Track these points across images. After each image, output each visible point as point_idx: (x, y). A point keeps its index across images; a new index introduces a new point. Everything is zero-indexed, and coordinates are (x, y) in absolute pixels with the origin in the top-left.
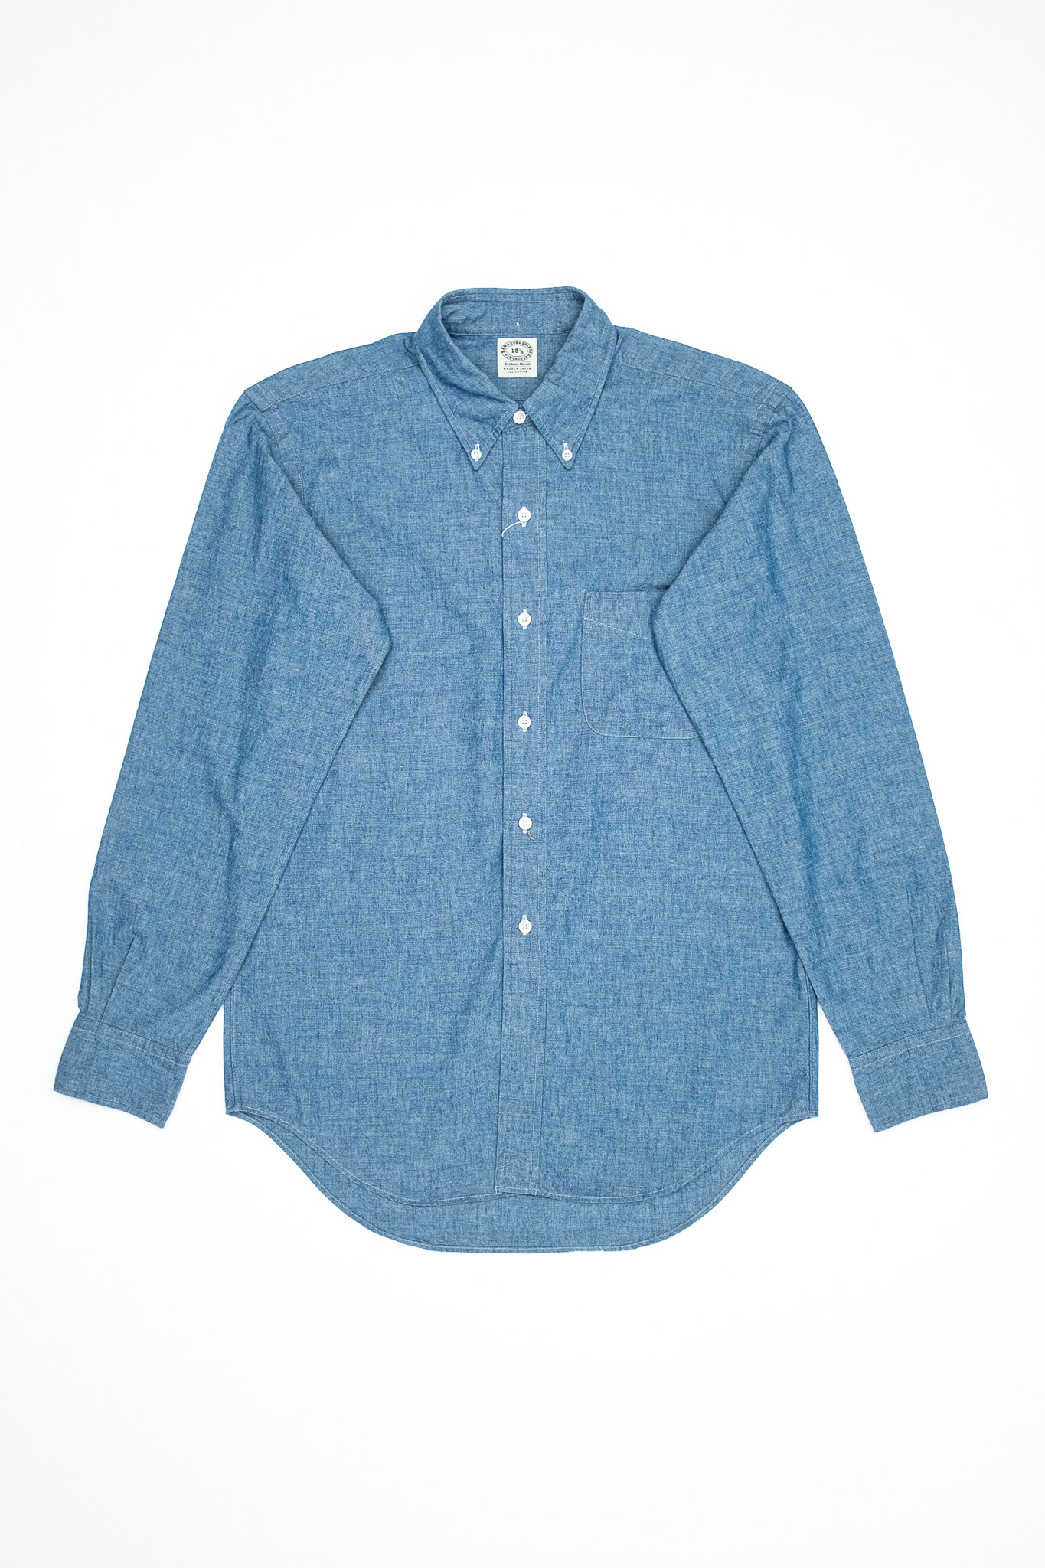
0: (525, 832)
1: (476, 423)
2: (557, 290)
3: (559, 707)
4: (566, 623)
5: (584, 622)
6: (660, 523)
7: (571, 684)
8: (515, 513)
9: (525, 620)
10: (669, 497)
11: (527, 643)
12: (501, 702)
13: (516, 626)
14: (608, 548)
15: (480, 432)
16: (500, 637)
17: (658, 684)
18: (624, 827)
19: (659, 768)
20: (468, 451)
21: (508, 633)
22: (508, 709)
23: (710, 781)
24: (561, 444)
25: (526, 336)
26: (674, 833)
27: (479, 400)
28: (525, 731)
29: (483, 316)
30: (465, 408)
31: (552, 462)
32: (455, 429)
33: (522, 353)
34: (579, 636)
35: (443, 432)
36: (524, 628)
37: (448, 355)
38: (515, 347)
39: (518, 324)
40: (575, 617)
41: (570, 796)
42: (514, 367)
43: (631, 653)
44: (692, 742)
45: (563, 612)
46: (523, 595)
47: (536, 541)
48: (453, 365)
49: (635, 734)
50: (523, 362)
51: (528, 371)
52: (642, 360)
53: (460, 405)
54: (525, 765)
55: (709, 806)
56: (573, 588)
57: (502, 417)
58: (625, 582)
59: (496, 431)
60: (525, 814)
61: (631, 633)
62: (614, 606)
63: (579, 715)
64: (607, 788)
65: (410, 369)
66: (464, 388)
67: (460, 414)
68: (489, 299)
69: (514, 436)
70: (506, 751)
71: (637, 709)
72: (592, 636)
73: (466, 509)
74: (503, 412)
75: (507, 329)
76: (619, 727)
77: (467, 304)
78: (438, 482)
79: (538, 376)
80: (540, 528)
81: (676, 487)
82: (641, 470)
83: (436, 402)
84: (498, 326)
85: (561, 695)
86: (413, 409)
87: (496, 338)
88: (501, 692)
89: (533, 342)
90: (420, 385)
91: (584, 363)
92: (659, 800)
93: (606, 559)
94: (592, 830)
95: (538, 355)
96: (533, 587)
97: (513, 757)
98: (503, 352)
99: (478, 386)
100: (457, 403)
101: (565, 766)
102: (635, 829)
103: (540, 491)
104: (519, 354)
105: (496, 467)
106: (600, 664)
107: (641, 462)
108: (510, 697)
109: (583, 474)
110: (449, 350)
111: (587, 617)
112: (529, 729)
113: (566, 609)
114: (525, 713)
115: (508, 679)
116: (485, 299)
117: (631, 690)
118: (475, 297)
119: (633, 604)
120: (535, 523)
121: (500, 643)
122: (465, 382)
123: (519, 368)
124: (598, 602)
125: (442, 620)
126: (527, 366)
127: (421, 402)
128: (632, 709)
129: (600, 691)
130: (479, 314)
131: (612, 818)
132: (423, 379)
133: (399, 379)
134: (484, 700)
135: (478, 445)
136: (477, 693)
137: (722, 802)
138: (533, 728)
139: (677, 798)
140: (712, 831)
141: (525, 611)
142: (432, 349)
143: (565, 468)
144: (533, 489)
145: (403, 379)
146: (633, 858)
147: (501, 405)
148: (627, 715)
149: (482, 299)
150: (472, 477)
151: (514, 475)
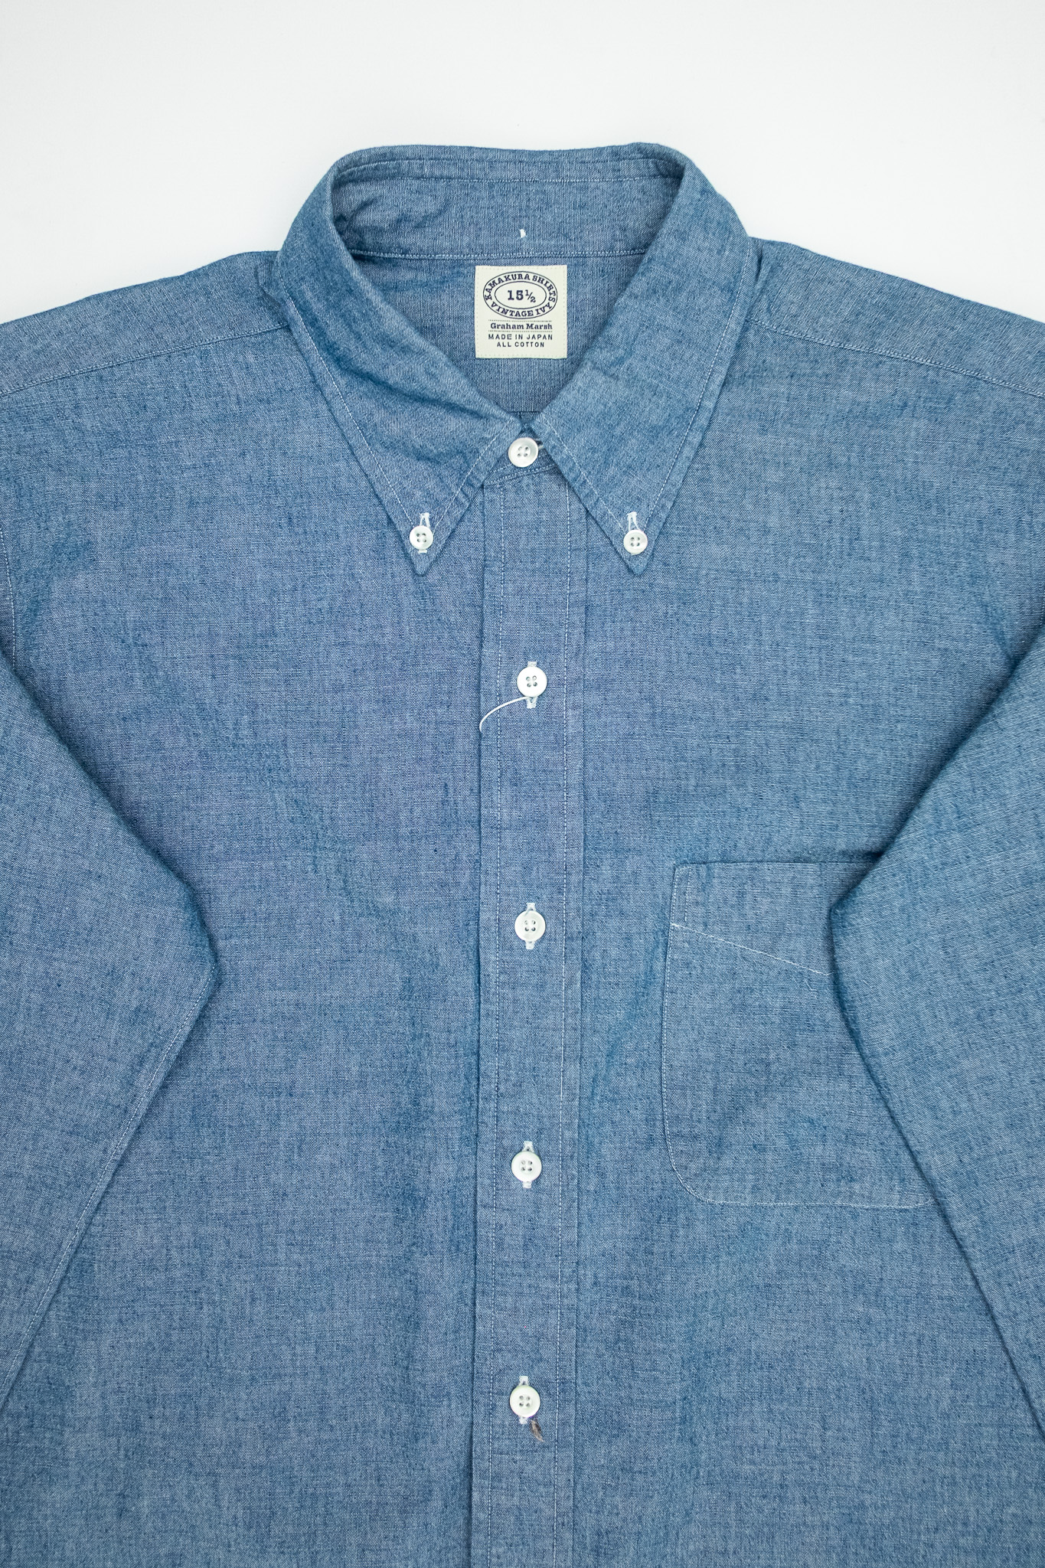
0: (522, 1422)
1: (422, 466)
2: (616, 153)
3: (608, 1128)
4: (628, 938)
5: (671, 934)
6: (851, 700)
7: (639, 1075)
8: (510, 678)
9: (531, 926)
10: (873, 640)
11: (534, 981)
12: (473, 1114)
13: (509, 943)
14: (730, 760)
15: (430, 484)
16: (472, 967)
17: (844, 1086)
18: (757, 1409)
19: (841, 1272)
20: (402, 529)
21: (491, 958)
22: (487, 1134)
23: (961, 1309)
24: (622, 514)
25: (543, 260)
26: (874, 1422)
27: (426, 411)
28: (527, 1185)
29: (440, 213)
30: (395, 428)
31: (599, 557)
32: (372, 477)
33: (533, 300)
34: (658, 966)
35: (344, 482)
36: (530, 947)
37: (349, 303)
38: (515, 287)
39: (523, 233)
40: (650, 923)
41: (632, 1343)
42: (514, 333)
43: (779, 1004)
44: (921, 1216)
45: (622, 913)
46: (527, 868)
47: (560, 744)
48: (361, 327)
49: (787, 1199)
50: (537, 321)
51: (546, 342)
52: (816, 320)
53: (382, 421)
54: (525, 1265)
55: (956, 1365)
56: (645, 857)
57: (482, 452)
58: (769, 841)
59: (470, 484)
60: (524, 1379)
61: (780, 959)
62: (741, 895)
63: (655, 1150)
64: (718, 1323)
65: (269, 336)
66: (391, 382)
67: (383, 444)
68: (454, 171)
69: (511, 495)
70: (481, 1232)
71: (793, 1143)
72: (688, 965)
73: (398, 664)
74: (485, 441)
75: (496, 242)
76: (749, 1185)
77: (402, 184)
78: (333, 599)
79: (570, 354)
80: (570, 713)
81: (892, 619)
82: (809, 577)
83: (326, 413)
84: (478, 236)
85: (614, 1100)
86: (275, 429)
87: (474, 266)
88: (473, 1090)
89: (558, 274)
90: (290, 373)
91: (677, 325)
92: (839, 1348)
93: (724, 788)
94: (684, 1420)
95: (570, 305)
96: (551, 850)
97: (500, 1245)
98: (487, 298)
99: (424, 379)
100: (377, 418)
101: (620, 1268)
102: (782, 1413)
103: (572, 625)
104: (526, 303)
105: (467, 568)
106: (707, 1029)
107: (809, 560)
108: (493, 1105)
109: (672, 584)
110: (350, 291)
111: (678, 921)
112: (536, 1182)
113: (629, 906)
114: (528, 1144)
115: (491, 1064)
116: (445, 173)
117: (779, 1098)
118: (422, 167)
119: (786, 890)
120: (557, 701)
121: (470, 982)
122: (392, 367)
123: (525, 336)
124: (703, 888)
125: (337, 918)
126: (543, 332)
127: (294, 414)
128: (782, 1143)
129: (706, 1096)
130: (432, 207)
131: (727, 1389)
132: (297, 359)
133: (241, 358)
134: (432, 1112)
135: (426, 516)
136: (417, 1095)
137: (988, 1356)
138: (545, 1183)
139: (883, 1344)
140: (962, 1421)
141: (531, 905)
142: (313, 289)
143: (630, 571)
144: (554, 620)
145: (251, 359)
146: (776, 1478)
147: (479, 424)
148: (770, 1157)
149: (437, 173)
150: (412, 588)
151: (510, 588)
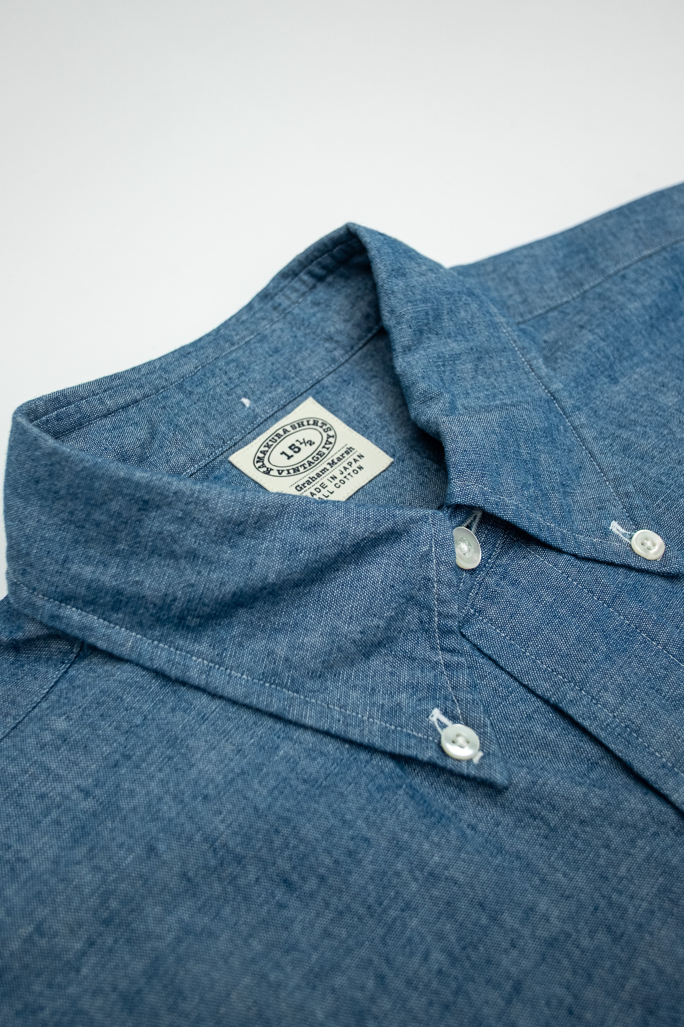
1: (376, 662)
2: (265, 296)
15: (405, 675)
25: (284, 409)
27: (333, 588)
29: (153, 434)
30: (314, 640)
32: (335, 728)
33: (311, 443)
35: (313, 768)
37: (154, 523)
38: (284, 446)
39: (246, 402)
42: (324, 479)
48: (189, 540)
50: (334, 454)
51: (361, 462)
53: (292, 647)
57: (433, 574)
59: (446, 632)
65: (63, 685)
66: (272, 577)
67: (313, 675)
68: (137, 394)
69: (492, 611)
74: (426, 557)
75: (230, 425)
77: (93, 428)
79: (393, 456)
83: (215, 705)
84: (207, 432)
86: (163, 783)
87: (226, 459)
89: (310, 408)
90: (128, 699)
95: (348, 423)
98: (268, 472)
99: (307, 539)
100: (281, 651)
104: (306, 451)
105: (538, 729)
110: (145, 506)
116: (129, 398)
118: (102, 402)
122: (260, 560)
123: (336, 473)
126: (349, 458)
127: (173, 742)
130: (142, 433)
132: (123, 673)
133: (47, 737)
135: (436, 714)
145: (61, 724)
147: (402, 548)
149: (121, 401)
151: (610, 698)
